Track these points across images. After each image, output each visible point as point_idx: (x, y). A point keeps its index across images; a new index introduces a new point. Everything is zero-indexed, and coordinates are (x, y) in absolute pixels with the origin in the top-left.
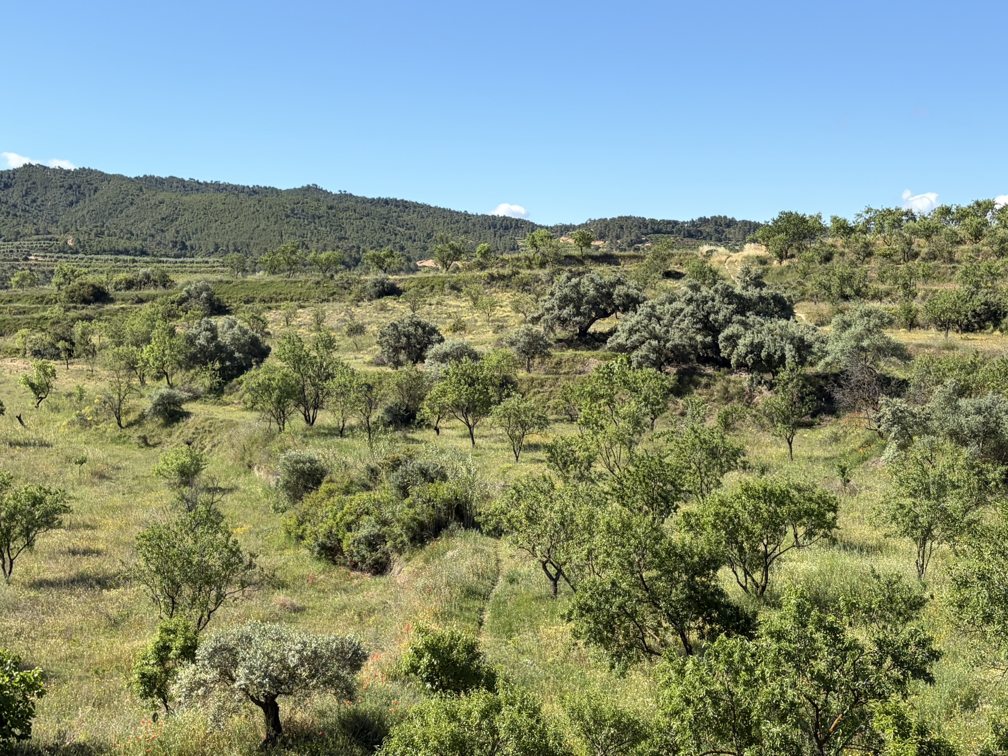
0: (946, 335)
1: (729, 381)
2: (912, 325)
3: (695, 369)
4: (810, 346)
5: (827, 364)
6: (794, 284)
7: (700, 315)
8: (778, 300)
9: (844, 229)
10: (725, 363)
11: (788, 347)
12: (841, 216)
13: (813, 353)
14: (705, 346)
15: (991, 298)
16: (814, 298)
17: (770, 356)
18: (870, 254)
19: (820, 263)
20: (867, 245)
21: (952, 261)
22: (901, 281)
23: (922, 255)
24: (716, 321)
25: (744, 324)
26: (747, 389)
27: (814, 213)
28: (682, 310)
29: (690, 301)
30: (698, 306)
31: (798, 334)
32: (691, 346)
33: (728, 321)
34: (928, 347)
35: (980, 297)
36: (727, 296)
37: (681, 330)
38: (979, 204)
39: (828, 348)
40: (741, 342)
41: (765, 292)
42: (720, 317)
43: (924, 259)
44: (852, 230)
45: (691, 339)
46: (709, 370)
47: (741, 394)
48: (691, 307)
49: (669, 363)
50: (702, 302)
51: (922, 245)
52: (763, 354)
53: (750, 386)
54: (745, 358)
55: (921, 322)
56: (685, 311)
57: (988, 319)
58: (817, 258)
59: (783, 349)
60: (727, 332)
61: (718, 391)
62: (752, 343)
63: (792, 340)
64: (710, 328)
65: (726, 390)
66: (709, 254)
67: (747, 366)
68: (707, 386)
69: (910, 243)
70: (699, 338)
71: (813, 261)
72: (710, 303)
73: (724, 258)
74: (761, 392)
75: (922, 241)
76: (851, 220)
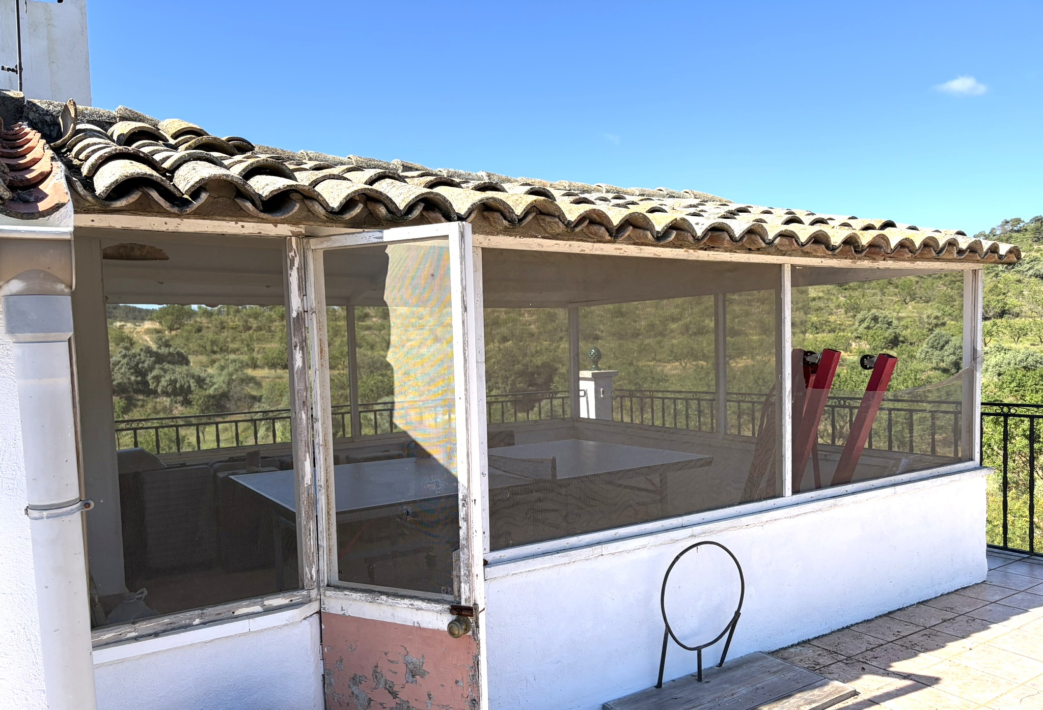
0: (276, 371)
1: (156, 403)
2: (255, 366)
3: (134, 398)
4: (204, 380)
6: (182, 345)
7: (133, 364)
8: (180, 354)
11: (192, 381)
13: (206, 384)
14: (137, 383)
16: (198, 353)
17: (182, 387)
19: (196, 333)
21: (270, 331)
23: (254, 328)
24: (143, 368)
25: (163, 370)
26: (168, 406)
28: (119, 362)
29: (124, 356)
30: (130, 359)
31: (194, 374)
32: (128, 383)
34: (268, 378)
36: (149, 352)
37: (122, 374)
39: (215, 380)
40: (163, 379)
41: (172, 350)
43: (255, 330)
45: (128, 379)
46: (141, 397)
50: (133, 356)
52: (178, 385)
53: (171, 404)
54: (166, 388)
55: (260, 365)
58: (193, 330)
59: (189, 382)
60: (152, 374)
61: (150, 409)
62: (170, 380)
63: (193, 377)
64: (141, 372)
65: (155, 408)
66: (122, 327)
67: (168, 393)
68: (142, 406)
70: (133, 378)
72: (138, 357)
73: (133, 330)
74: (176, 408)
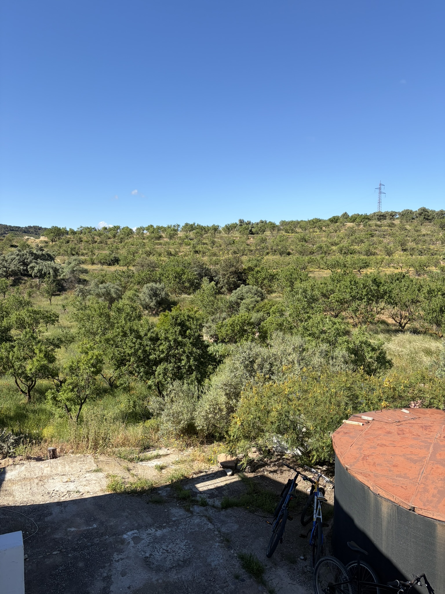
0: (102, 267)
2: (93, 263)
3: (20, 278)
5: (64, 275)
6: (57, 250)
7: (21, 260)
8: (49, 255)
9: (74, 233)
10: (30, 276)
11: (51, 270)
12: (73, 228)
13: (59, 272)
14: (24, 270)
15: (116, 256)
16: (63, 255)
17: (45, 273)
18: (82, 241)
19: (66, 243)
20: (80, 238)
21: (106, 244)
22: (90, 250)
24: (27, 262)
25: (36, 263)
26: (38, 284)
27: (64, 227)
29: (18, 255)
31: (54, 266)
32: (18, 270)
33: (31, 262)
34: (96, 270)
35: (113, 255)
36: (31, 254)
37: (15, 265)
38: (115, 227)
39: (64, 270)
40: (35, 269)
42: (29, 261)
43: (98, 243)
44: (76, 233)
45: (18, 268)
46: (26, 278)
47: (36, 286)
48: (18, 257)
49: (11, 276)
50: (22, 255)
51: (97, 239)
52: (43, 272)
53: (39, 283)
54: (37, 274)
55: (96, 263)
56: (16, 259)
57: (116, 262)
58: (64, 242)
59: (49, 271)
60: (31, 265)
61: (28, 285)
62: (39, 269)
63: (52, 268)
64: (25, 264)
65: (31, 285)
66: (28, 239)
67: (38, 276)
68: (24, 283)
69: (94, 238)
70: (21, 267)
71: (63, 243)
73: (33, 241)
75: (98, 238)
76: (76, 230)
